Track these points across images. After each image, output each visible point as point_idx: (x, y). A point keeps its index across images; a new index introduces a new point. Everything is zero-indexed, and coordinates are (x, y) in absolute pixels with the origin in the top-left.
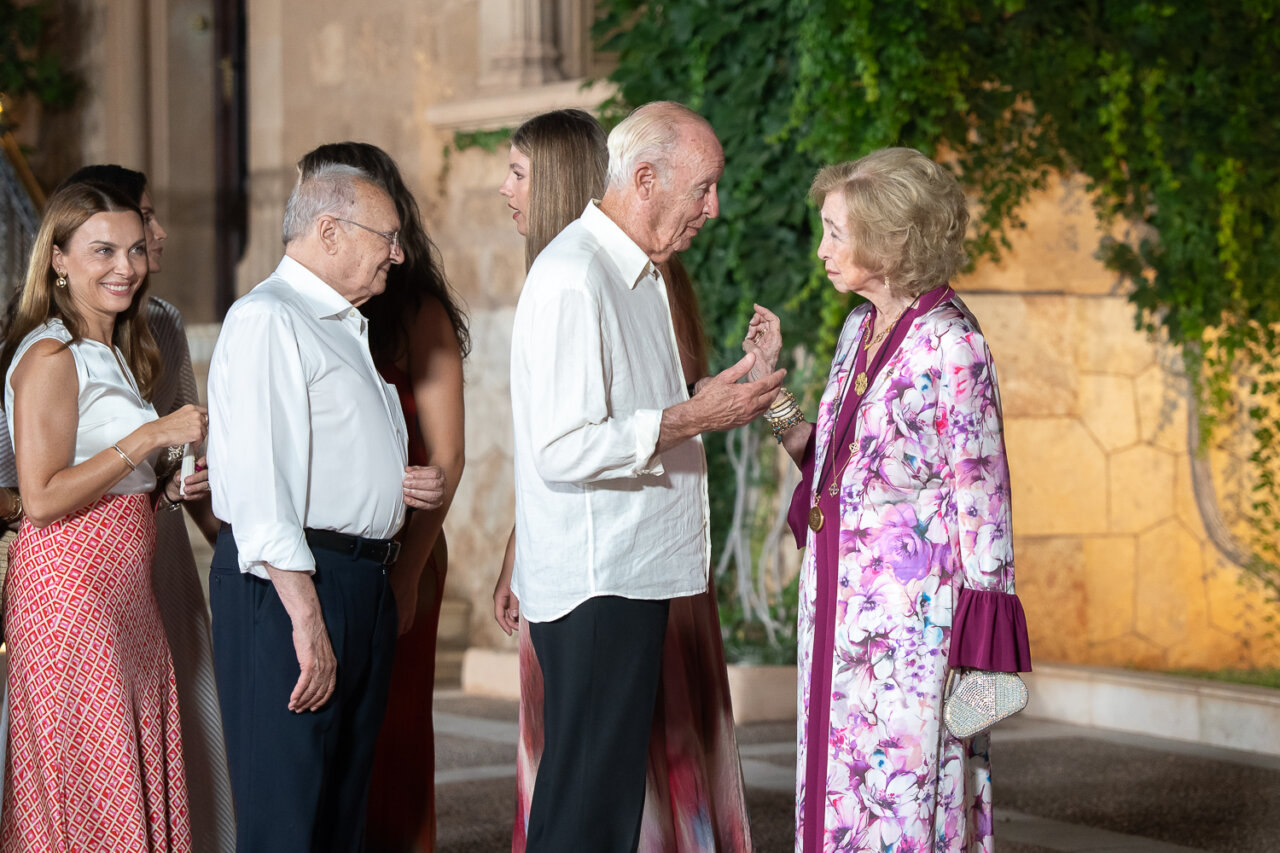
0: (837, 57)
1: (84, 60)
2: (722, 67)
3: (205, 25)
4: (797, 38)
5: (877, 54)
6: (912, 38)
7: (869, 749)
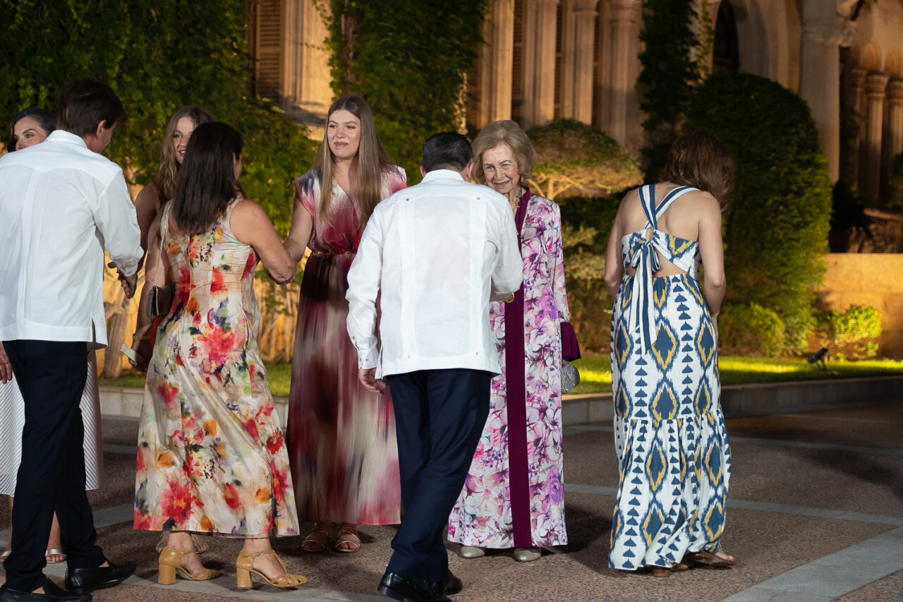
7: (547, 399)
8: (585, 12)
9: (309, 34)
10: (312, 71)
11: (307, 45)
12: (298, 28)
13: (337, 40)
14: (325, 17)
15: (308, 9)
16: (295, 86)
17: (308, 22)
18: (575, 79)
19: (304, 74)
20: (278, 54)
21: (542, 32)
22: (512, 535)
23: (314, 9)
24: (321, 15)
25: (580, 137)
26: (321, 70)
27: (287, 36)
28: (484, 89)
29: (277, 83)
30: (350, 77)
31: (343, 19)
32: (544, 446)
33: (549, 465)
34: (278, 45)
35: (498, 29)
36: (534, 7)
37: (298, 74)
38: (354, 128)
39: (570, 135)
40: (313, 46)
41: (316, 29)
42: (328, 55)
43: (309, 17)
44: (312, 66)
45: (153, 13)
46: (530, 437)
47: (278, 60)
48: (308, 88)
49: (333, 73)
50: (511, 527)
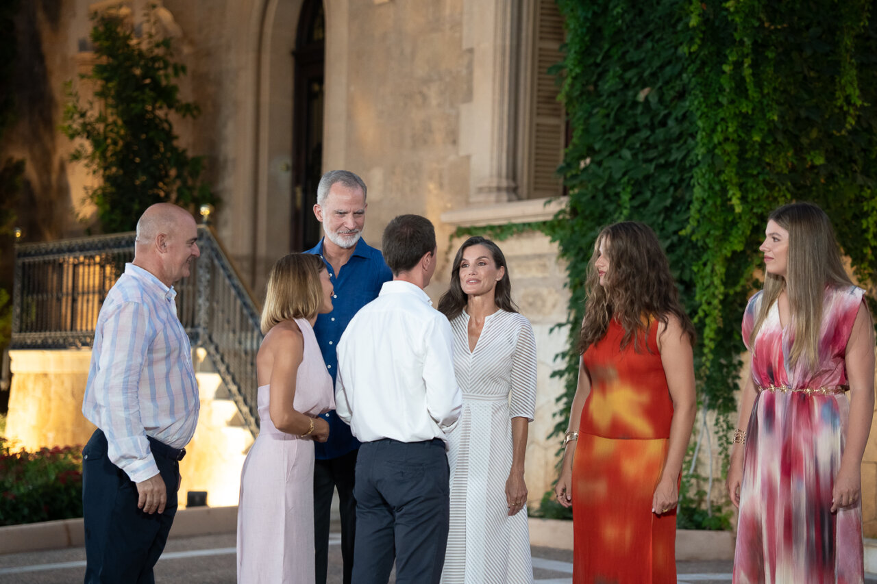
0: (717, 187)
1: (220, 187)
2: (639, 193)
3: (288, 168)
4: (692, 177)
5: (741, 186)
6: (761, 178)
38: (778, 240)
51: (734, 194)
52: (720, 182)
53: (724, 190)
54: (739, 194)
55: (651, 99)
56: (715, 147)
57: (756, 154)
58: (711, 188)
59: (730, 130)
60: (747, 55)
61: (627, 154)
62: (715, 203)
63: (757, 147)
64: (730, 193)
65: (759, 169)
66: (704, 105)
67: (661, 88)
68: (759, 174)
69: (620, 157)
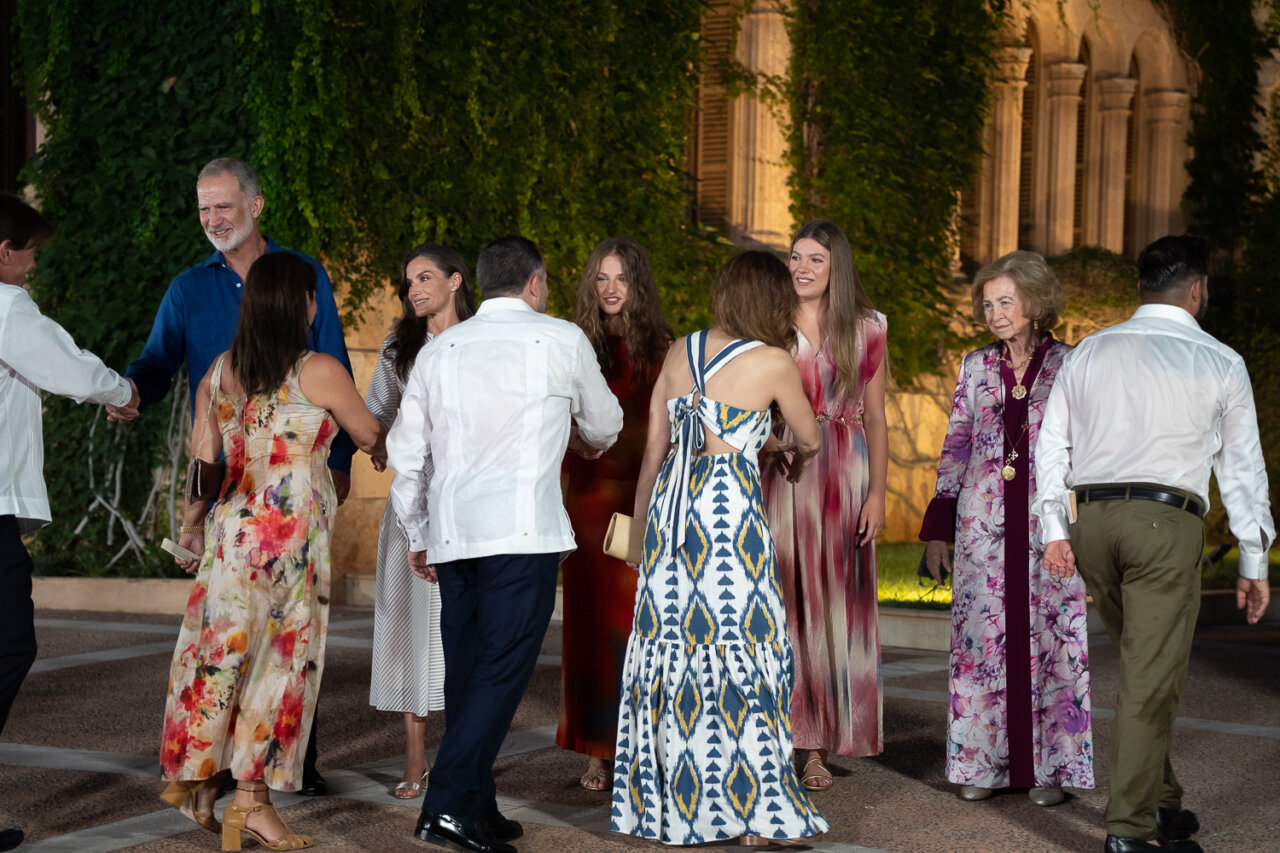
0: (286, 198)
5: (312, 198)
6: (331, 190)
7: (1058, 604)
8: (1115, 112)
9: (763, 147)
10: (767, 192)
11: (760, 160)
12: (750, 140)
13: (798, 153)
14: (783, 126)
15: (762, 116)
16: (745, 210)
17: (763, 133)
18: (1102, 197)
19: (757, 197)
20: (725, 172)
21: (1058, 138)
22: (1007, 772)
23: (769, 115)
24: (779, 123)
25: (1108, 269)
26: (778, 191)
27: (736, 151)
28: (983, 211)
29: (724, 208)
30: (815, 199)
31: (805, 128)
32: (1052, 662)
33: (1057, 686)
34: (724, 161)
35: (1001, 136)
36: (1048, 106)
37: (749, 197)
38: (821, 261)
39: (1095, 267)
40: (768, 162)
41: (772, 140)
42: (786, 172)
43: (763, 125)
44: (767, 186)
45: (573, 125)
46: (1034, 651)
47: (725, 179)
48: (762, 214)
49: (792, 195)
50: (1007, 761)
51: (306, 206)
52: (289, 192)
53: (294, 201)
54: (311, 207)
55: (177, 90)
56: (285, 152)
57: (325, 162)
58: (278, 196)
59: (303, 134)
60: (316, 54)
61: (151, 153)
62: (284, 214)
63: (326, 155)
64: (301, 206)
65: (329, 180)
66: (267, 104)
67: (191, 80)
68: (330, 185)
69: (140, 155)
